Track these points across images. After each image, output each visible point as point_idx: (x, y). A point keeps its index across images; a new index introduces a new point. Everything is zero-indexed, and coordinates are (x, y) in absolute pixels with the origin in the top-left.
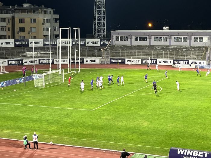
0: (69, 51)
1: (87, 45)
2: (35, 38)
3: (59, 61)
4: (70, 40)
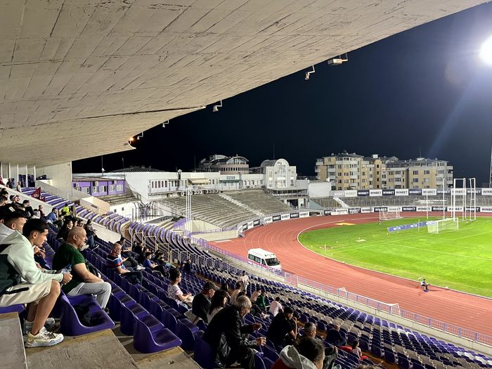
0: (464, 199)
1: (483, 194)
2: (428, 187)
3: (453, 208)
4: (464, 189)
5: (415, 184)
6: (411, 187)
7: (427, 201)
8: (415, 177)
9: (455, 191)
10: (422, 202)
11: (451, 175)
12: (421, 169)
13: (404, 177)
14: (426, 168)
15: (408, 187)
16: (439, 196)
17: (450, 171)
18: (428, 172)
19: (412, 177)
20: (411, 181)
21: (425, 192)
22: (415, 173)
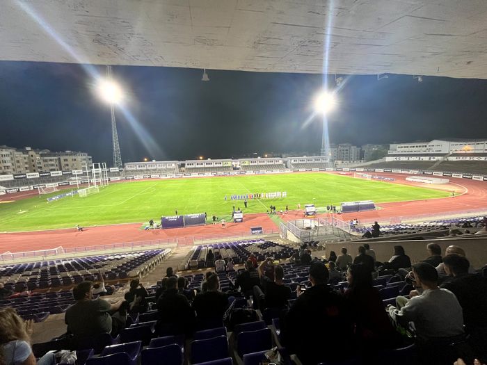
1: (111, 171)
2: (77, 169)
5: (67, 167)
6: (63, 170)
7: (77, 178)
8: (66, 163)
9: (94, 170)
10: (73, 178)
11: (91, 161)
12: (70, 158)
13: (57, 163)
14: (74, 157)
15: (61, 170)
16: (85, 174)
17: (90, 159)
18: (75, 160)
19: (63, 163)
20: (63, 165)
21: (75, 172)
22: (66, 160)
